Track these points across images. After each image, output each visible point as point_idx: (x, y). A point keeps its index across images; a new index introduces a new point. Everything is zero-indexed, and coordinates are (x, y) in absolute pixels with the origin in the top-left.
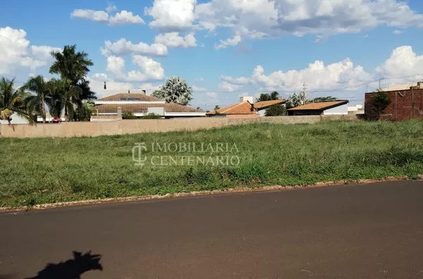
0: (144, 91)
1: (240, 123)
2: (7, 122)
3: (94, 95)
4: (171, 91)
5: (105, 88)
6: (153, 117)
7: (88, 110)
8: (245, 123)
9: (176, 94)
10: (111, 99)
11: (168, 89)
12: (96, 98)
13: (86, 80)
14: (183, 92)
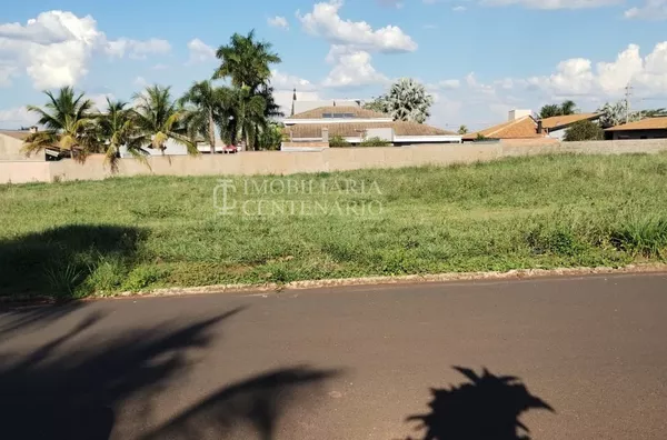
0: (358, 102)
1: (523, 153)
2: (160, 152)
3: (280, 111)
4: (399, 102)
5: (295, 98)
6: (378, 143)
7: (276, 133)
8: (532, 153)
9: (407, 107)
10: (307, 115)
11: (394, 100)
12: (283, 115)
13: (269, 86)
14: (417, 102)
